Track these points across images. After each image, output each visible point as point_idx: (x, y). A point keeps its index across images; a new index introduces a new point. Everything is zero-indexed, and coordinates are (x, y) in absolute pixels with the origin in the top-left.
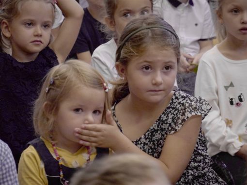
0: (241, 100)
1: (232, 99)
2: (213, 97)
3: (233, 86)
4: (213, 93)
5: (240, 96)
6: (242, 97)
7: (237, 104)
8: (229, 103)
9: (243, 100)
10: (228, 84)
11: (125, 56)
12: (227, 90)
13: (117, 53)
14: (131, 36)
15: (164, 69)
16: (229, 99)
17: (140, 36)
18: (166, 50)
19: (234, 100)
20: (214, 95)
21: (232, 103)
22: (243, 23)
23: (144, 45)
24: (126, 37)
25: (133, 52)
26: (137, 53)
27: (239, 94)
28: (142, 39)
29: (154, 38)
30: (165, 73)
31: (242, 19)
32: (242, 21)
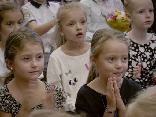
0: (76, 81)
1: (70, 81)
2: (58, 80)
3: (71, 73)
4: (58, 77)
5: (75, 79)
6: (76, 79)
7: (73, 84)
8: (69, 83)
9: (77, 81)
10: (68, 72)
11: (12, 52)
12: (67, 75)
13: (5, 54)
14: (13, 40)
15: (38, 58)
16: (69, 81)
17: (19, 39)
18: (37, 45)
19: (71, 82)
20: (58, 79)
21: (70, 83)
22: (78, 30)
23: (23, 44)
24: (10, 41)
25: (16, 50)
26: (19, 49)
27: (75, 78)
28: (21, 40)
29: (28, 38)
30: (38, 60)
31: (77, 28)
32: (77, 29)
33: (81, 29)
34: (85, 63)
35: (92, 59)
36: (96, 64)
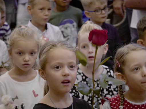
0: (22, 108)
1: (16, 107)
3: (18, 98)
5: (22, 105)
6: (23, 106)
9: (24, 107)
12: (13, 101)
19: (18, 108)
22: (25, 61)
33: (28, 61)
34: (32, 90)
35: (41, 72)
36: (45, 76)
